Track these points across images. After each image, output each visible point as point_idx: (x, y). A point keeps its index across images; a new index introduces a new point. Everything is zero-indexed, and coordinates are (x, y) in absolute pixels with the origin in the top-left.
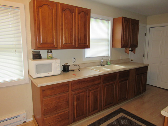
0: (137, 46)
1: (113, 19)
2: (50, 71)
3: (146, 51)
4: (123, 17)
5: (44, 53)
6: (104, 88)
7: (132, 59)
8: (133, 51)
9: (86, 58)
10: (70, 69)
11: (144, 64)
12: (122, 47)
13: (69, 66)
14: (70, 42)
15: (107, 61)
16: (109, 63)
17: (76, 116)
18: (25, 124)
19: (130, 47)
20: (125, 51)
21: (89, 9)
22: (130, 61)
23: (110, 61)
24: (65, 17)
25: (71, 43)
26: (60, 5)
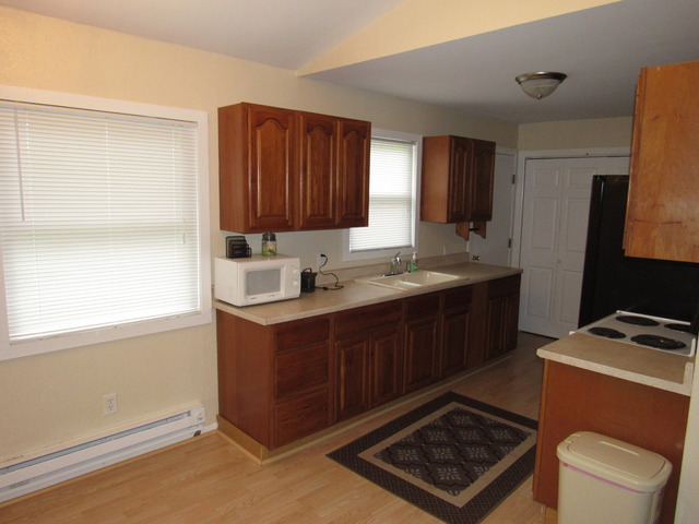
0: (489, 217)
1: (424, 139)
2: (276, 288)
3: (517, 228)
4: (451, 137)
5: (254, 241)
6: (409, 333)
7: (476, 255)
8: (480, 230)
9: (353, 252)
10: (316, 284)
11: (509, 268)
12: (449, 221)
13: (316, 274)
14: (322, 212)
15: (408, 262)
16: (414, 267)
17: (342, 407)
18: (198, 438)
19: (470, 221)
20: (458, 233)
21: (366, 122)
22: (471, 260)
23: (417, 261)
24: (312, 146)
25: (326, 214)
26: (301, 118)
